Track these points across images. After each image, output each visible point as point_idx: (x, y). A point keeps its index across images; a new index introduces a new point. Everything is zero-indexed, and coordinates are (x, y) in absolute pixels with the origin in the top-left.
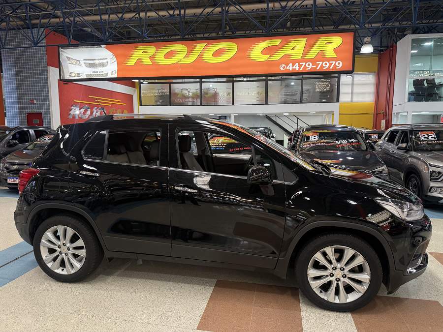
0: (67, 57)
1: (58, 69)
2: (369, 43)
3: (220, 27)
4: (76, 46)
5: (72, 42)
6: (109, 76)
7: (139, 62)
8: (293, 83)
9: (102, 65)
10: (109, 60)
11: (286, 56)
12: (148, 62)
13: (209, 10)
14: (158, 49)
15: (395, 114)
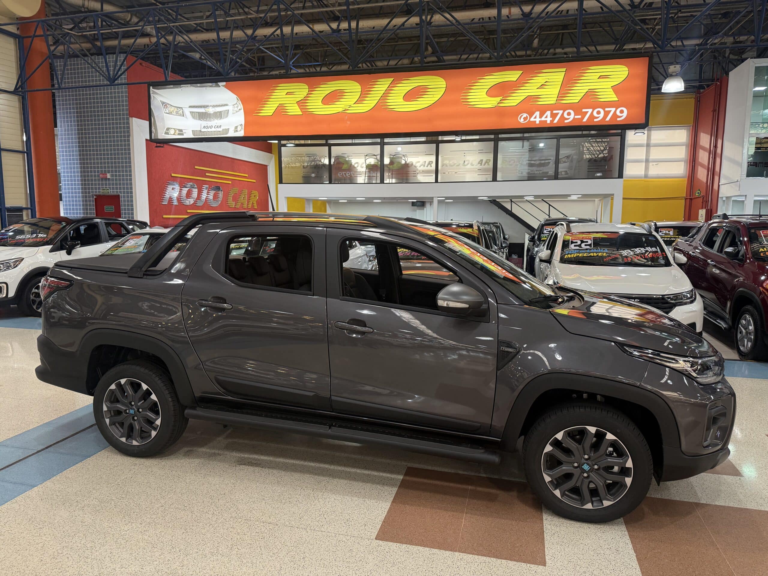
0: (163, 103)
1: (148, 122)
2: (676, 75)
3: (417, 49)
4: (177, 83)
5: (171, 76)
6: (231, 134)
7: (280, 110)
8: (542, 145)
9: (219, 115)
10: (230, 108)
11: (529, 98)
12: (295, 110)
13: (398, 21)
14: (312, 88)
15: (724, 199)
